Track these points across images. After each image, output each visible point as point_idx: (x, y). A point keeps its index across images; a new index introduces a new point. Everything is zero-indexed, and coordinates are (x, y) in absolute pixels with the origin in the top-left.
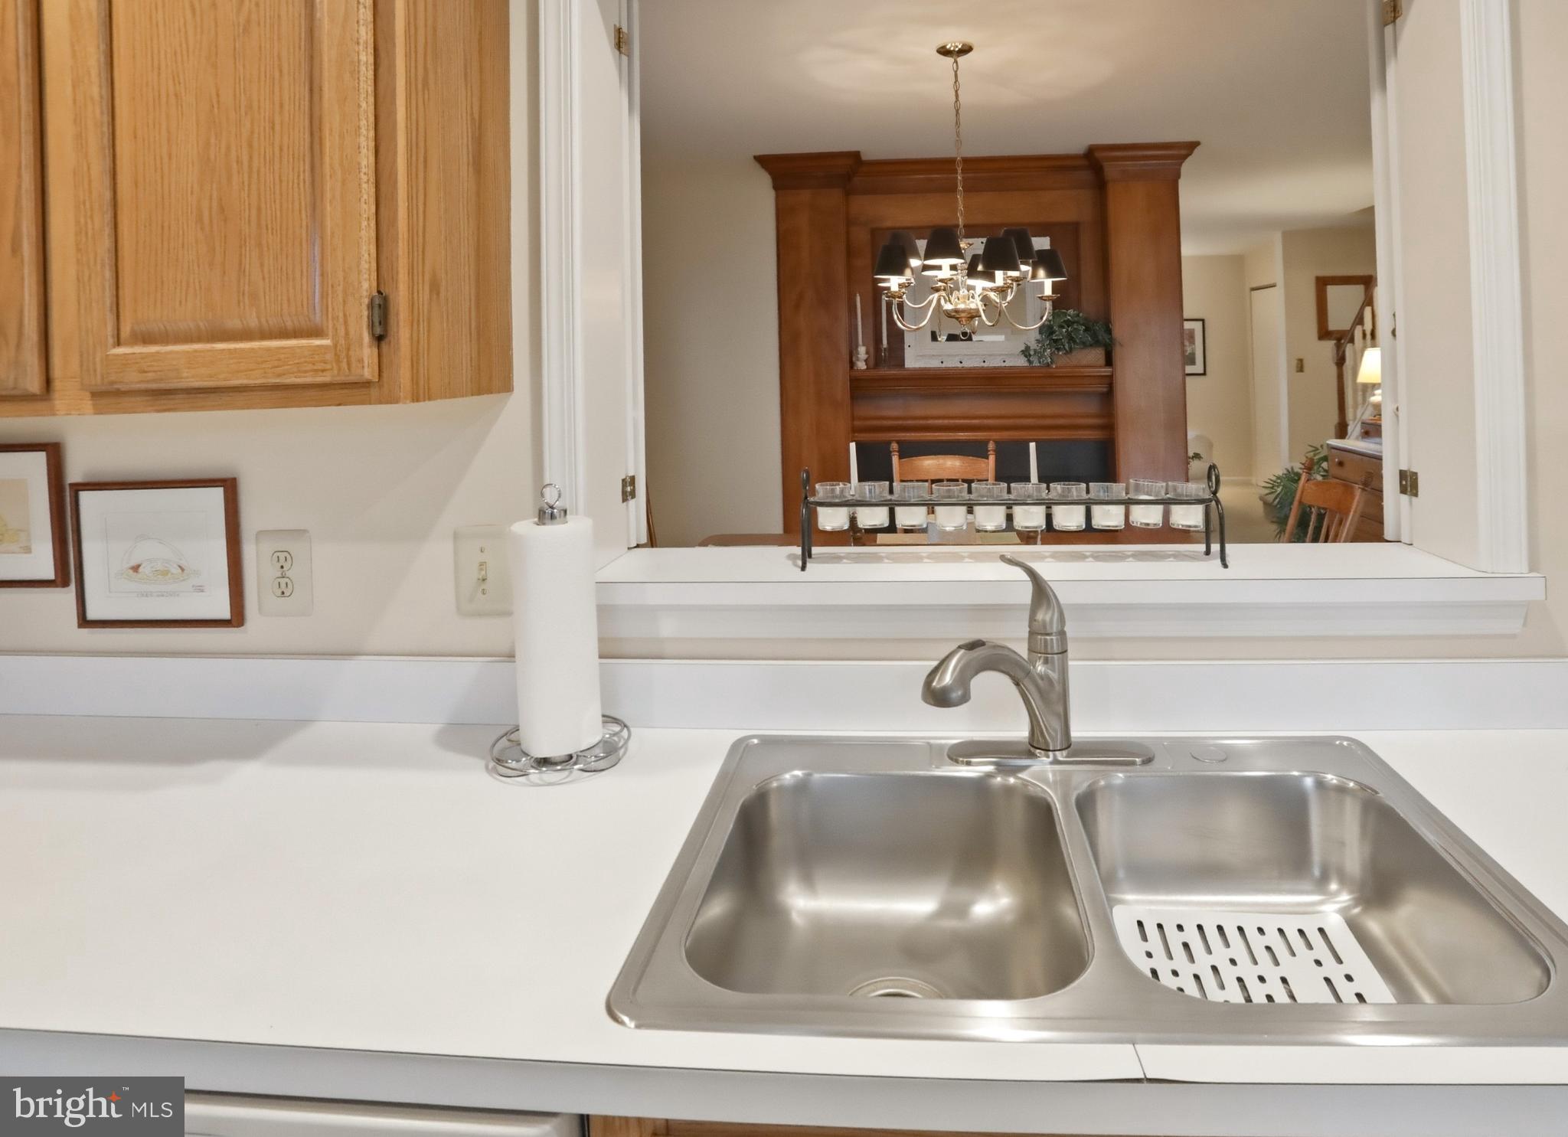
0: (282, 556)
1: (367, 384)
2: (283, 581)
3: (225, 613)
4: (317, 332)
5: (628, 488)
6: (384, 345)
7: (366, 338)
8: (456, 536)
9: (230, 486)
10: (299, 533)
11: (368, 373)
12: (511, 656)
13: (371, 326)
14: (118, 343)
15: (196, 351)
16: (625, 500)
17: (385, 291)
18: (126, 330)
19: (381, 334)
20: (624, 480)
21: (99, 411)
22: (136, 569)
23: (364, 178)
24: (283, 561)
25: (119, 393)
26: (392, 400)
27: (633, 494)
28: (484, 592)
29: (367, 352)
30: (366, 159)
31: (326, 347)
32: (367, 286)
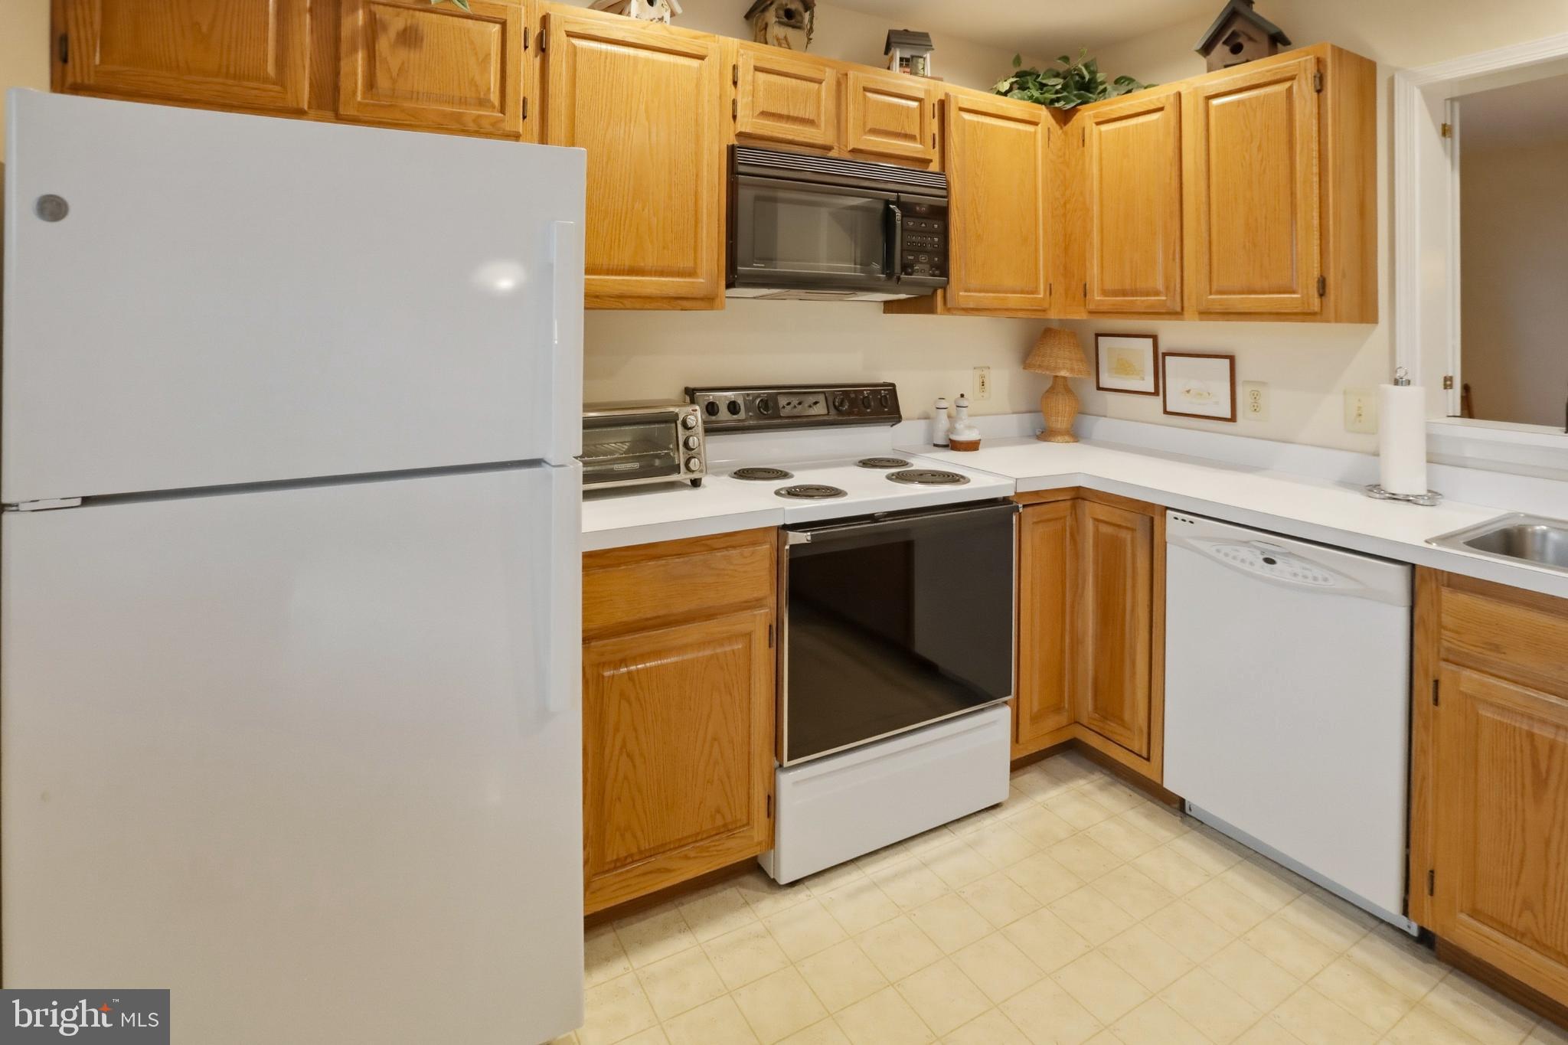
0: (1256, 393)
1: (1314, 314)
2: (1256, 405)
3: (1229, 416)
4: (1294, 292)
5: (1448, 382)
6: (1323, 297)
7: (1316, 295)
8: (1345, 393)
9: (1232, 359)
10: (1263, 384)
11: (1317, 309)
12: (1376, 454)
13: (1318, 291)
14: (1211, 294)
15: (1243, 298)
16: (1445, 388)
17: (1325, 275)
18: (1213, 290)
19: (1322, 294)
20: (1445, 377)
21: (1201, 320)
22: (1188, 391)
23: (1315, 229)
24: (1255, 396)
25: (1211, 313)
26: (1328, 321)
27: (1451, 386)
28: (1360, 421)
29: (1316, 301)
30: (1316, 222)
31: (1296, 298)
32: (1316, 273)
